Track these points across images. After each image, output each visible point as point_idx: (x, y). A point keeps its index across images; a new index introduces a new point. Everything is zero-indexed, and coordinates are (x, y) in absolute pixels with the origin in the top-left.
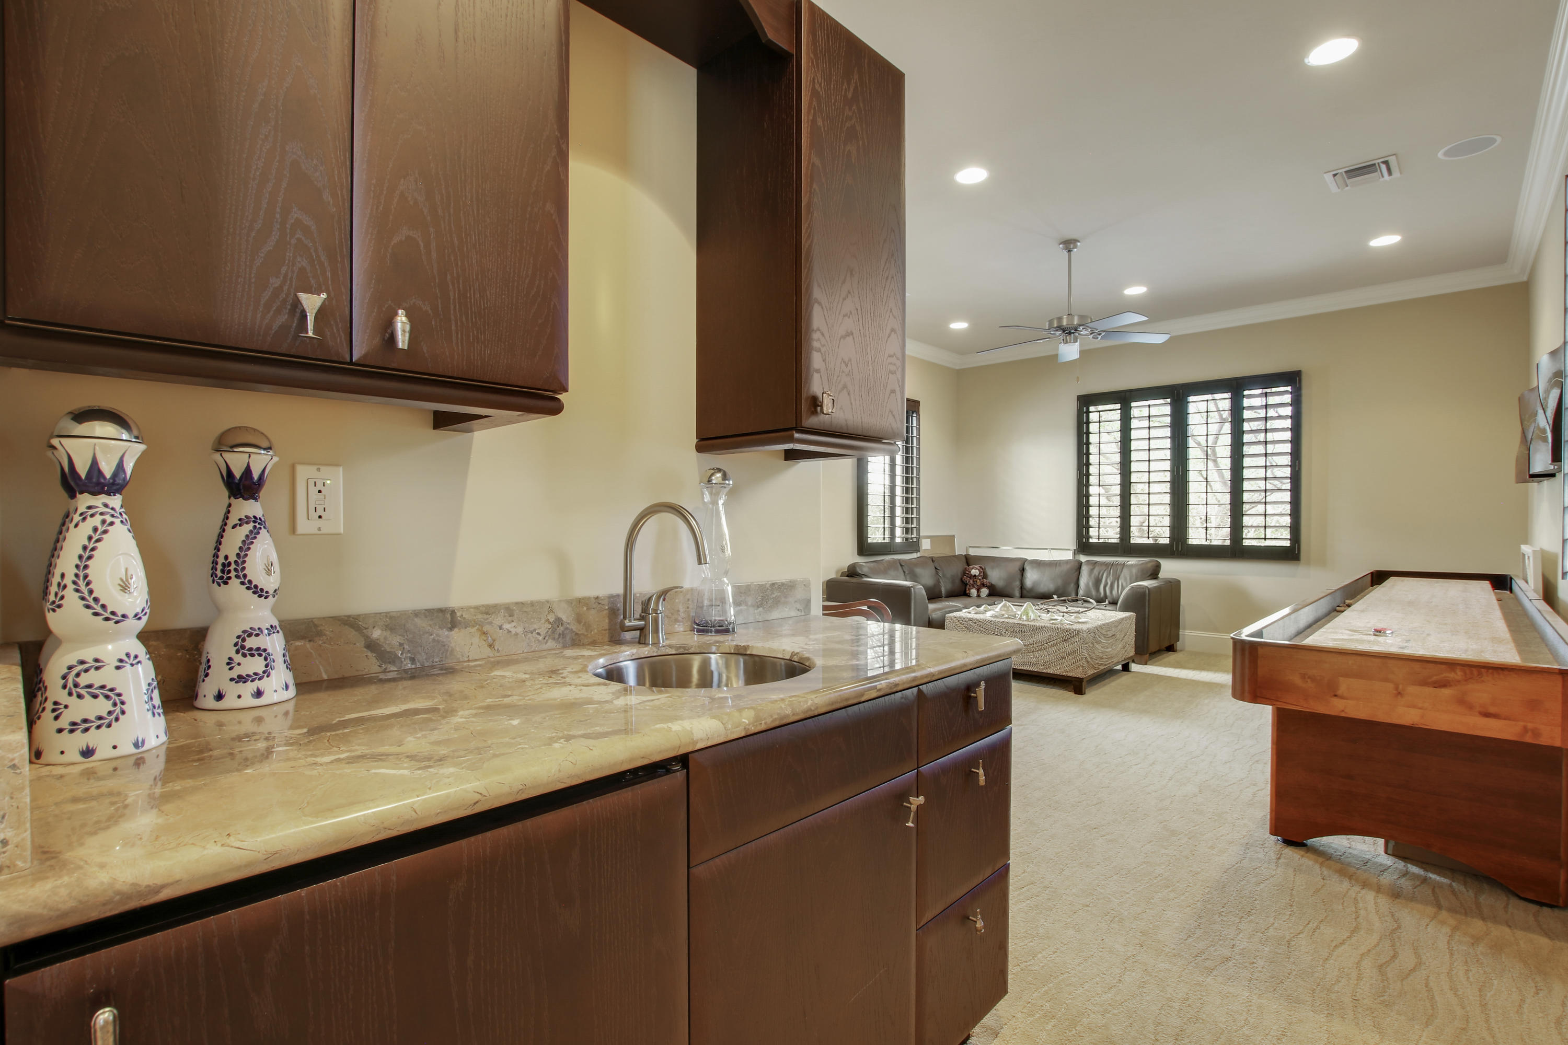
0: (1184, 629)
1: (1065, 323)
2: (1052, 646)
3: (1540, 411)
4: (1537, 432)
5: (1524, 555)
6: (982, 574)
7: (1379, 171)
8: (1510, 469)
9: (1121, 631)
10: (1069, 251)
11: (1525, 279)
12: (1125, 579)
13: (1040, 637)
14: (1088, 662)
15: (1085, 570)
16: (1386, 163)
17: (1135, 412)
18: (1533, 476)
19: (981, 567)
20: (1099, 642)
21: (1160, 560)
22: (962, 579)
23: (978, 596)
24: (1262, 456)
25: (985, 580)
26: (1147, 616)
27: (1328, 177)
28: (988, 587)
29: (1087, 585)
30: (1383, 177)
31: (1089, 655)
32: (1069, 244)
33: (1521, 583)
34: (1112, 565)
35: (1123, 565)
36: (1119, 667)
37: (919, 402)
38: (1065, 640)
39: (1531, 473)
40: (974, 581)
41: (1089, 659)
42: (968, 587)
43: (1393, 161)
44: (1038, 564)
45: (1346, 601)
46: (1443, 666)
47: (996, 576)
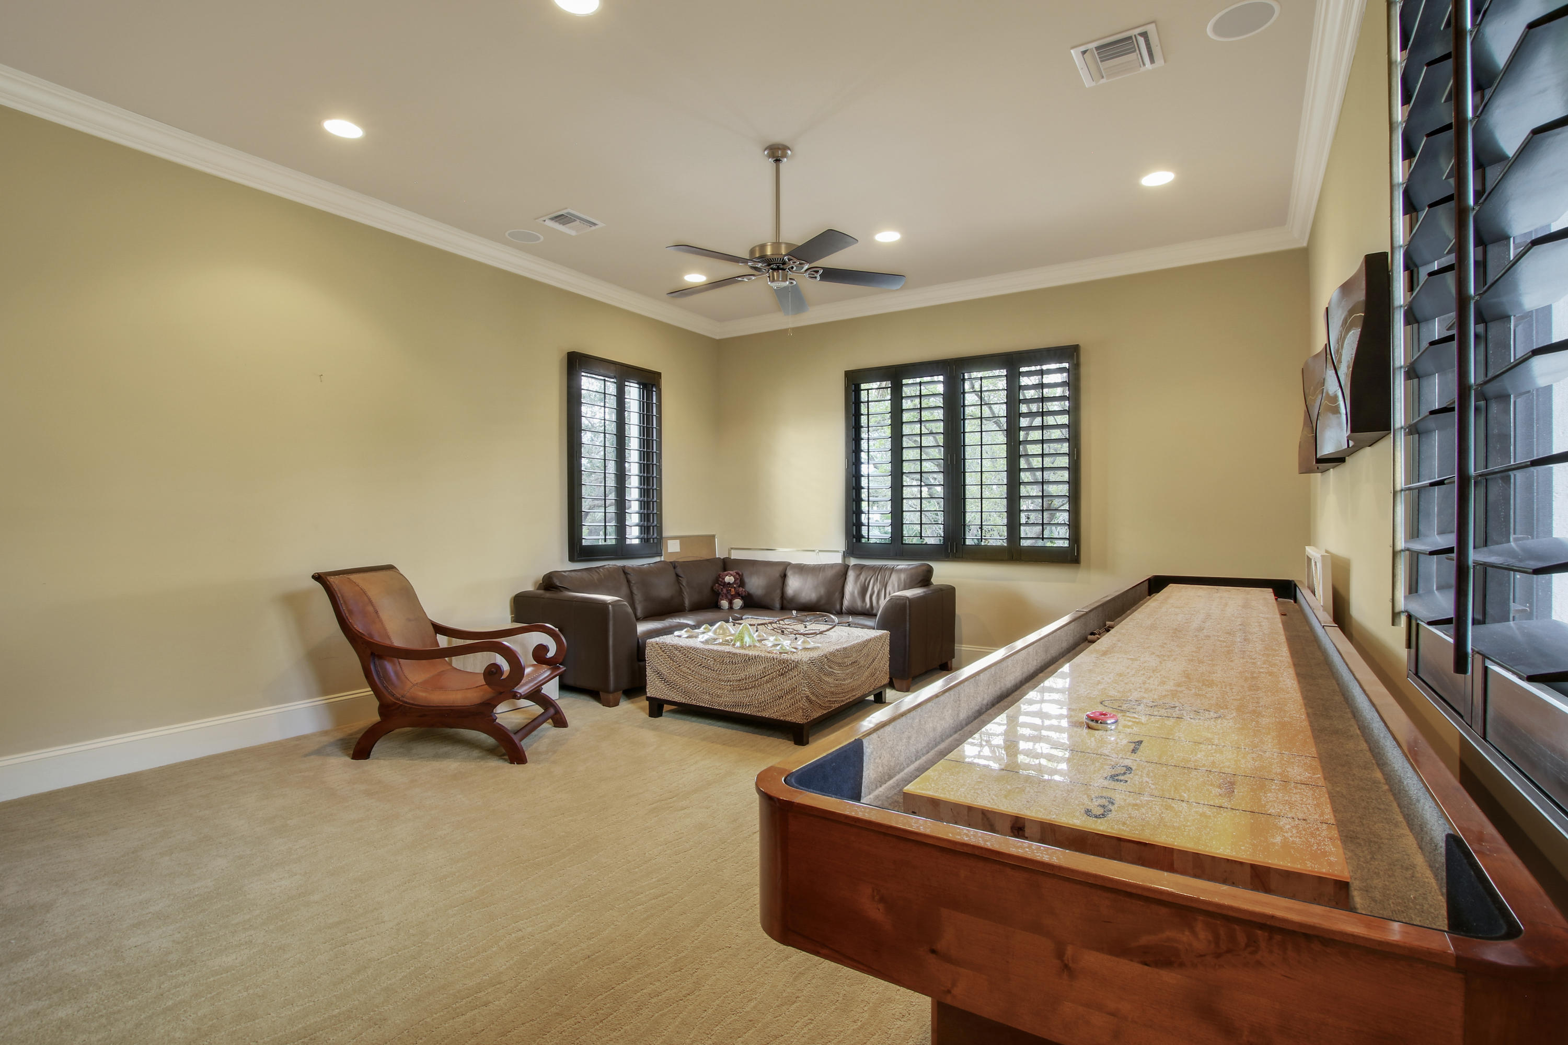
0: (961, 643)
1: (769, 252)
2: (767, 682)
3: (1331, 373)
4: (1325, 402)
5: (1309, 560)
6: (738, 581)
7: (1138, 51)
8: (1292, 458)
9: (868, 655)
10: (777, 161)
11: (1305, 244)
12: (893, 587)
13: (753, 670)
14: (810, 701)
15: (851, 575)
16: (1144, 35)
17: (907, 391)
18: (1319, 461)
19: (737, 573)
20: (830, 674)
21: (931, 564)
22: (712, 588)
23: (731, 608)
24: (1038, 443)
25: (741, 589)
26: (908, 633)
27: (1075, 54)
28: (743, 598)
29: (852, 594)
30: (1144, 64)
31: (813, 693)
32: (777, 153)
33: (1307, 593)
34: (881, 569)
35: (892, 570)
36: (871, 698)
37: (659, 374)
38: (782, 674)
39: (1318, 457)
40: (727, 590)
41: (813, 698)
42: (721, 597)
43: (1151, 29)
44: (802, 569)
45: (1107, 623)
46: (1164, 911)
47: (756, 584)
